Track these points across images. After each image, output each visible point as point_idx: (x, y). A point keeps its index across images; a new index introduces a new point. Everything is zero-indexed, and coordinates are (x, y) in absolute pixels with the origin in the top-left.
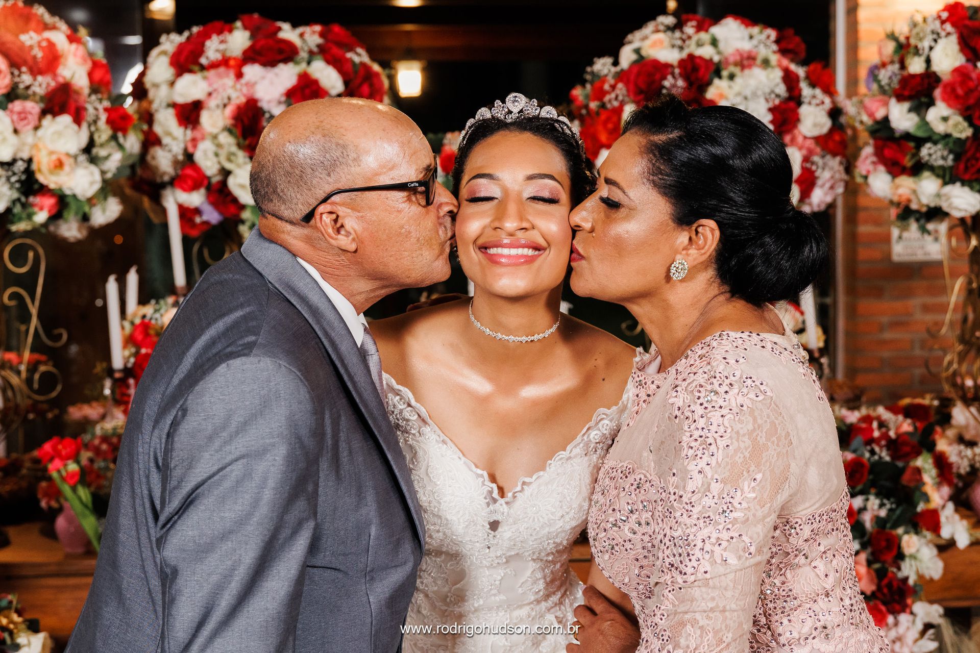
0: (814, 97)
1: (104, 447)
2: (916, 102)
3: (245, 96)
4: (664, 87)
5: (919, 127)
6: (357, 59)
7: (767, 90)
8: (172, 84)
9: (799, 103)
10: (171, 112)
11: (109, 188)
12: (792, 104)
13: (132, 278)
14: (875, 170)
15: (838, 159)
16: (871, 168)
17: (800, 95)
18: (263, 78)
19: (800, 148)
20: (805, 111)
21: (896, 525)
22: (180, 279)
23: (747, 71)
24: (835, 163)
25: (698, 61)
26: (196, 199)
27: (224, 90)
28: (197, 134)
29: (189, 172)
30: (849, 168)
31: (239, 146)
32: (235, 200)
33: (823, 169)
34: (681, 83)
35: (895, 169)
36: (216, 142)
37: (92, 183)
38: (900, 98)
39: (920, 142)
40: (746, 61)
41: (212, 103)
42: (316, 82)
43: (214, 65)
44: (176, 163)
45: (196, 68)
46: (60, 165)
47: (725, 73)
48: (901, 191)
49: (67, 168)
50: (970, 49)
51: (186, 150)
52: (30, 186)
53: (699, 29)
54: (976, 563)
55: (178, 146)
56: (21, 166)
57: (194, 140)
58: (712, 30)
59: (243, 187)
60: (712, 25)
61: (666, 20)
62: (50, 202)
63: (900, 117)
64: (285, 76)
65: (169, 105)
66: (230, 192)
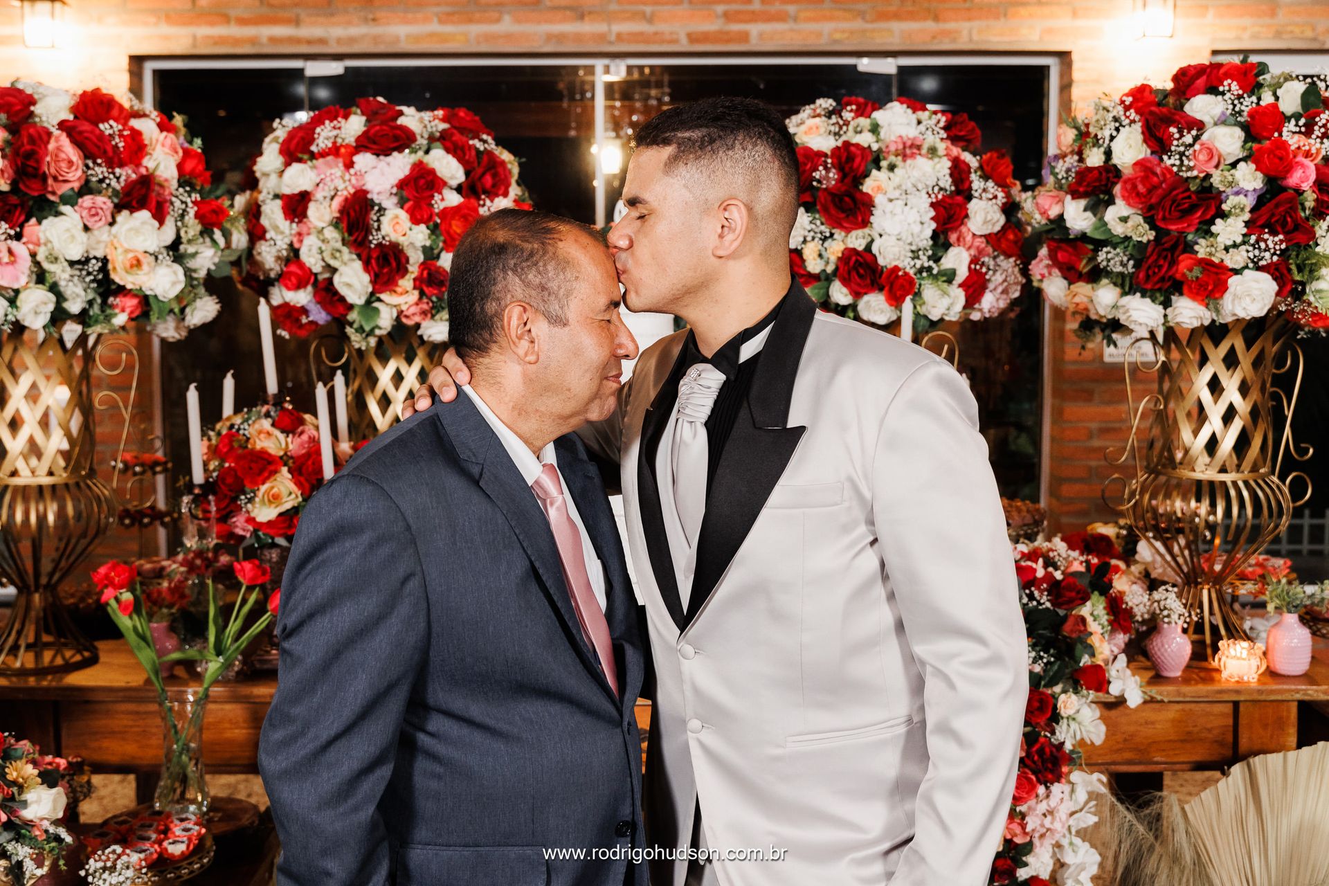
0: (985, 190)
1: (198, 562)
2: (1095, 198)
3: (353, 187)
4: (814, 179)
5: (1096, 229)
6: (480, 146)
7: (932, 182)
8: (281, 173)
9: (969, 198)
10: (279, 202)
11: (198, 287)
12: (959, 199)
13: (229, 384)
14: (1050, 274)
15: (1012, 260)
16: (1045, 272)
17: (970, 189)
18: (374, 168)
19: (969, 248)
20: (974, 206)
22: (272, 386)
23: (909, 161)
24: (1009, 265)
25: (853, 149)
26: (302, 297)
27: (332, 180)
28: (304, 229)
29: (293, 268)
30: (1025, 272)
31: (344, 243)
32: (342, 299)
33: (995, 271)
34: (832, 174)
35: (1072, 275)
36: (321, 237)
37: (174, 284)
38: (1075, 196)
39: (1099, 244)
40: (910, 149)
41: (319, 195)
42: (432, 172)
43: (323, 154)
44: (278, 258)
45: (305, 157)
46: (137, 264)
47: (884, 164)
48: (1077, 300)
49: (145, 267)
50: (1157, 140)
51: (291, 245)
52: (107, 288)
53: (861, 112)
54: (1153, 723)
55: (282, 244)
56: (94, 266)
57: (300, 234)
58: (876, 115)
59: (349, 285)
60: (875, 109)
61: (826, 103)
62: (131, 303)
63: (1078, 217)
64: (399, 165)
65: (276, 196)
66: (336, 293)
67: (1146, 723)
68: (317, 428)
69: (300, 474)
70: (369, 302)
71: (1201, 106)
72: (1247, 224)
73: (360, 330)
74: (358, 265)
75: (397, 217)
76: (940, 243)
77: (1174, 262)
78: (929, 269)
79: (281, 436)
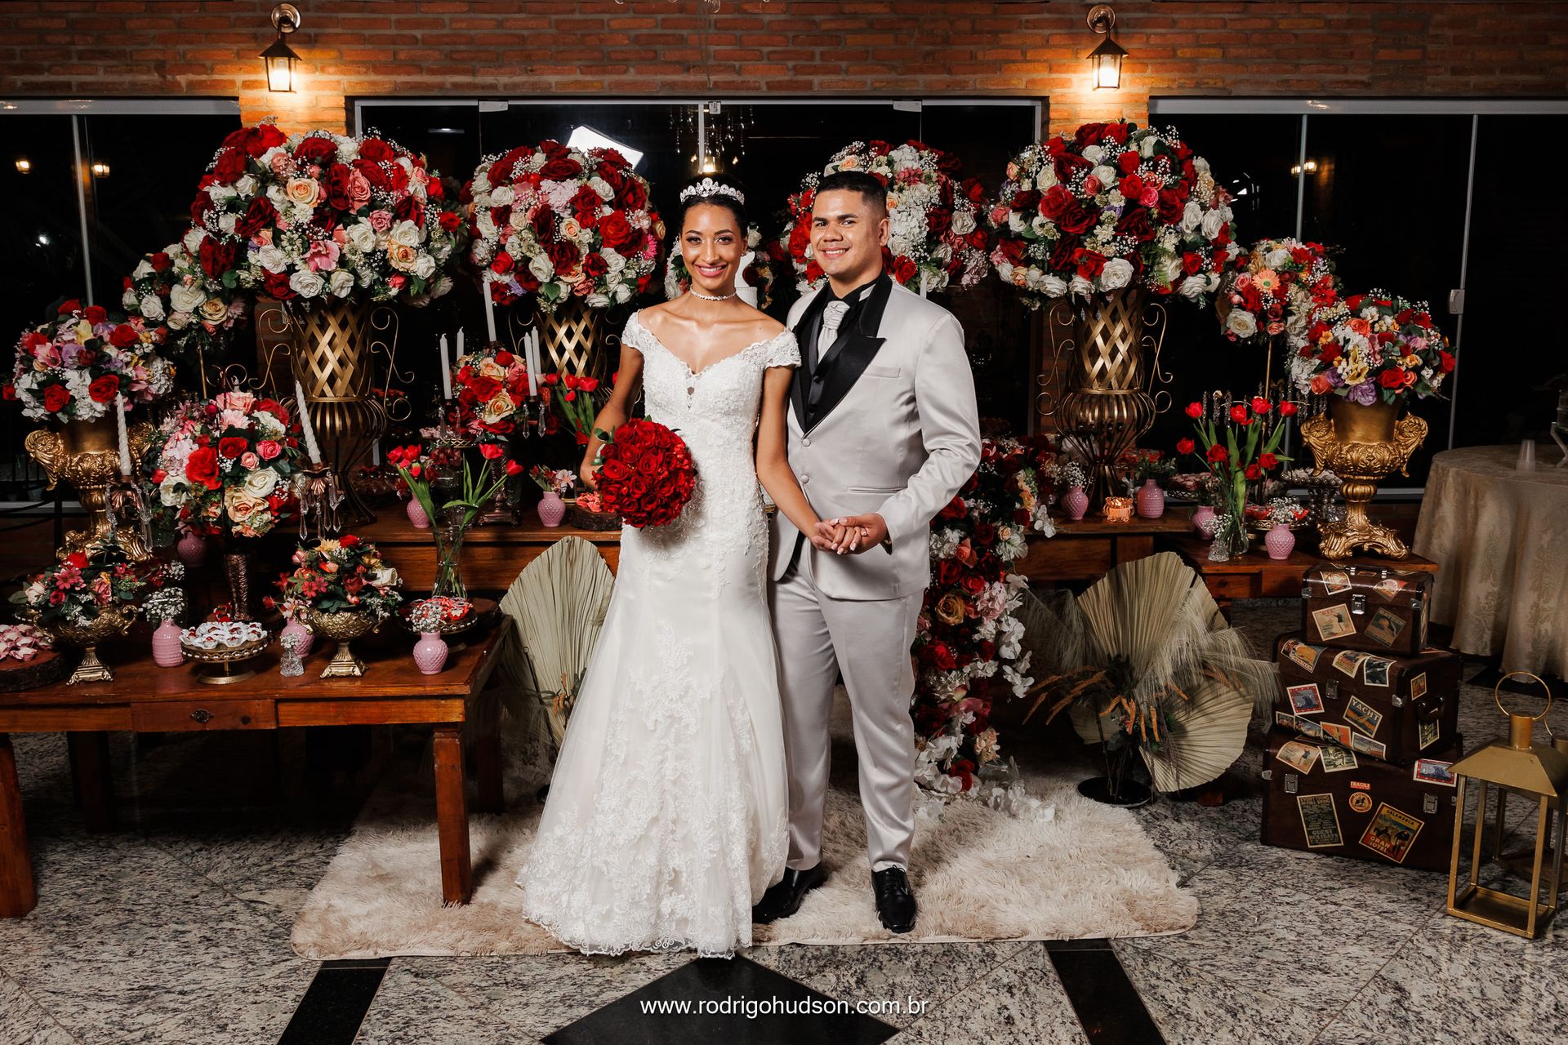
0: (963, 205)
2: (1026, 213)
3: (541, 203)
5: (1027, 231)
7: (927, 200)
8: (490, 193)
9: (952, 210)
10: (488, 213)
11: (442, 270)
12: (945, 211)
13: (460, 335)
14: (1003, 260)
15: (980, 252)
16: (1000, 260)
17: (953, 204)
18: (554, 189)
19: (953, 244)
20: (955, 216)
21: (994, 521)
22: (493, 337)
23: (912, 186)
24: (978, 255)
26: (505, 278)
27: (526, 198)
28: (507, 231)
29: (501, 258)
30: (988, 260)
31: (536, 241)
32: (535, 279)
33: (970, 259)
35: (1016, 262)
36: (520, 237)
37: (429, 268)
38: (1015, 210)
39: (1032, 241)
40: (913, 177)
41: (517, 208)
42: (593, 193)
43: (519, 180)
44: (491, 251)
45: (507, 182)
46: (405, 256)
47: (896, 187)
48: (1018, 278)
49: (411, 258)
50: (1063, 174)
51: (498, 242)
52: (386, 270)
53: (882, 152)
54: (1063, 549)
55: (493, 239)
56: (379, 255)
57: (504, 235)
58: (891, 153)
59: (540, 269)
60: (892, 150)
61: (858, 145)
62: (400, 280)
63: (1015, 223)
64: (570, 188)
65: (487, 209)
66: (530, 273)
67: (1059, 551)
68: (525, 363)
69: (514, 392)
70: (552, 280)
71: (1092, 153)
72: (1115, 229)
73: (547, 299)
74: (545, 255)
75: (570, 223)
76: (932, 241)
77: (1072, 253)
78: (925, 257)
79: (501, 369)
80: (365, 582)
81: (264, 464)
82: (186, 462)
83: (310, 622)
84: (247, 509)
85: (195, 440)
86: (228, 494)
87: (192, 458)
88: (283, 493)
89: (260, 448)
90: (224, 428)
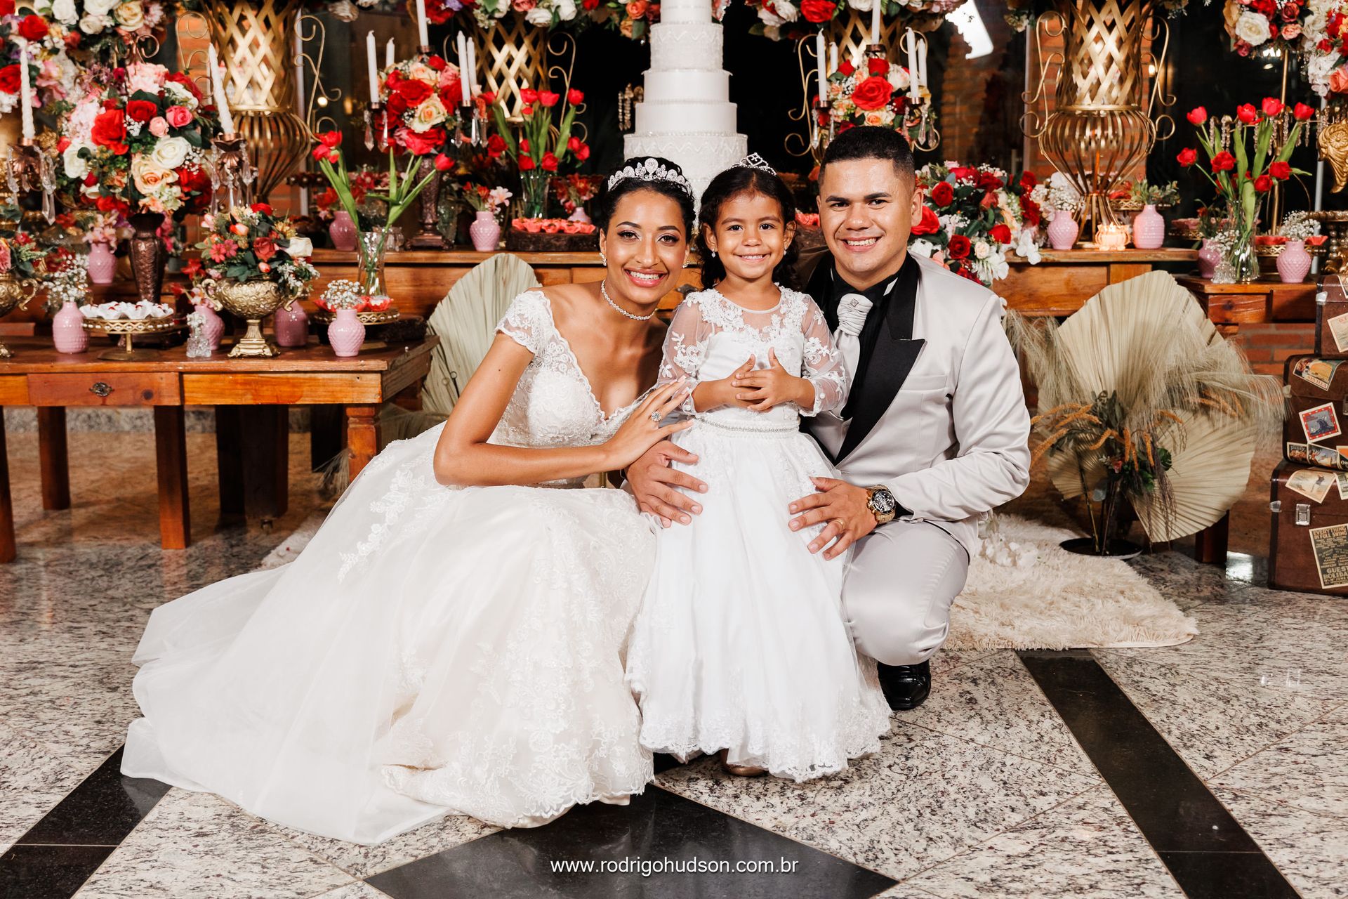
13: (390, 46)
21: (971, 234)
22: (424, 43)
54: (1050, 282)
67: (1046, 282)
69: (446, 98)
73: (484, 10)
79: (432, 73)
80: (277, 248)
81: (173, 132)
82: (92, 124)
83: (220, 297)
84: (156, 180)
85: (102, 104)
86: (136, 160)
87: (99, 120)
88: (194, 165)
89: (170, 115)
90: (131, 92)
